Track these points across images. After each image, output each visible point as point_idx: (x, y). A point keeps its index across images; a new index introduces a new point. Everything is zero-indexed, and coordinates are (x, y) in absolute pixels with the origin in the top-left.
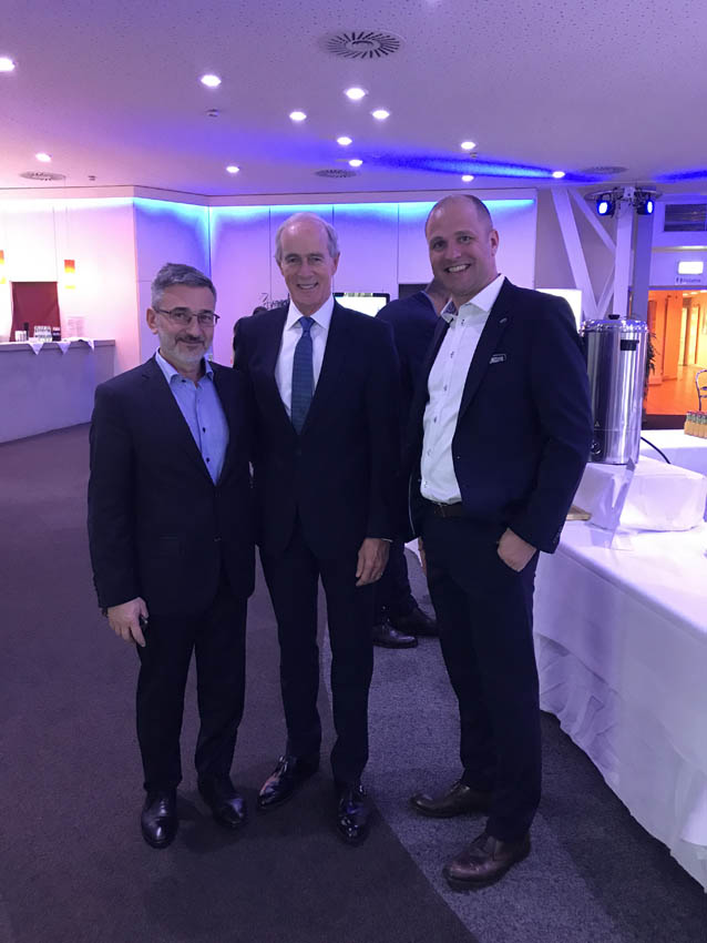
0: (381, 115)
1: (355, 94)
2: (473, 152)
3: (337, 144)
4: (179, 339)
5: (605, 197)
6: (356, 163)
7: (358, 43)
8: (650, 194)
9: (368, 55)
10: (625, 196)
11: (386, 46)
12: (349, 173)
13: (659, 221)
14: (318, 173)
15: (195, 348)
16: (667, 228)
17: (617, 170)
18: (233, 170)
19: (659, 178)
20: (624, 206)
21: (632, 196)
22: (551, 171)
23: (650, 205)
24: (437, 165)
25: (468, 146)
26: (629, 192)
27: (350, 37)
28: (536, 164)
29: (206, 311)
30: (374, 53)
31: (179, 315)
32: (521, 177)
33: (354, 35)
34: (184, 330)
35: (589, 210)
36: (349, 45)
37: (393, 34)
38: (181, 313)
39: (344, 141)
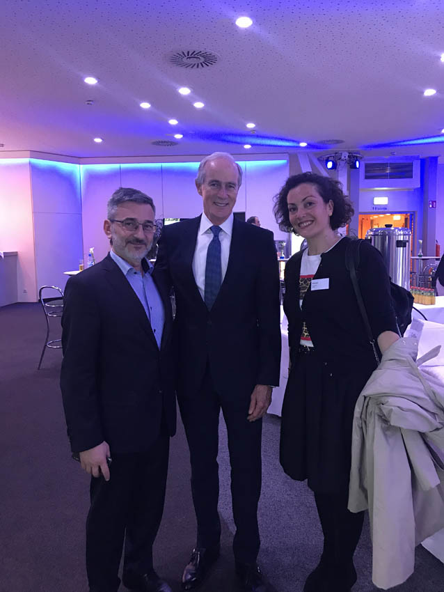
0: (199, 105)
1: (185, 91)
2: (253, 130)
3: (169, 124)
4: (128, 242)
5: (330, 159)
6: (178, 136)
7: (190, 58)
8: (357, 157)
9: (196, 66)
10: (343, 158)
11: (208, 60)
12: (175, 143)
13: (362, 173)
14: (154, 143)
15: (140, 248)
16: (367, 177)
17: (338, 142)
18: (98, 140)
19: (361, 147)
20: (342, 163)
21: (347, 157)
22: (299, 143)
23: (357, 163)
24: (230, 138)
25: (251, 126)
26: (345, 156)
27: (186, 55)
28: (290, 138)
29: (149, 222)
30: (200, 65)
31: (129, 224)
32: (281, 146)
33: (188, 53)
34: (132, 235)
35: (321, 167)
36: (185, 60)
37: (214, 53)
38: (130, 222)
39: (173, 122)
